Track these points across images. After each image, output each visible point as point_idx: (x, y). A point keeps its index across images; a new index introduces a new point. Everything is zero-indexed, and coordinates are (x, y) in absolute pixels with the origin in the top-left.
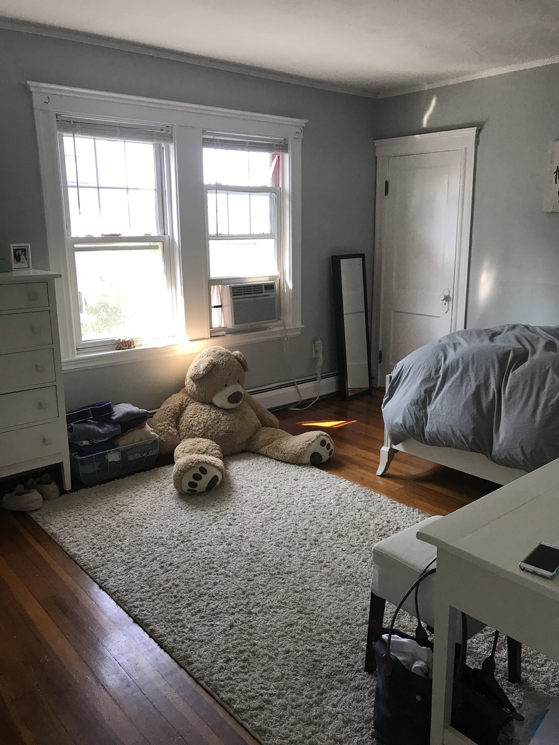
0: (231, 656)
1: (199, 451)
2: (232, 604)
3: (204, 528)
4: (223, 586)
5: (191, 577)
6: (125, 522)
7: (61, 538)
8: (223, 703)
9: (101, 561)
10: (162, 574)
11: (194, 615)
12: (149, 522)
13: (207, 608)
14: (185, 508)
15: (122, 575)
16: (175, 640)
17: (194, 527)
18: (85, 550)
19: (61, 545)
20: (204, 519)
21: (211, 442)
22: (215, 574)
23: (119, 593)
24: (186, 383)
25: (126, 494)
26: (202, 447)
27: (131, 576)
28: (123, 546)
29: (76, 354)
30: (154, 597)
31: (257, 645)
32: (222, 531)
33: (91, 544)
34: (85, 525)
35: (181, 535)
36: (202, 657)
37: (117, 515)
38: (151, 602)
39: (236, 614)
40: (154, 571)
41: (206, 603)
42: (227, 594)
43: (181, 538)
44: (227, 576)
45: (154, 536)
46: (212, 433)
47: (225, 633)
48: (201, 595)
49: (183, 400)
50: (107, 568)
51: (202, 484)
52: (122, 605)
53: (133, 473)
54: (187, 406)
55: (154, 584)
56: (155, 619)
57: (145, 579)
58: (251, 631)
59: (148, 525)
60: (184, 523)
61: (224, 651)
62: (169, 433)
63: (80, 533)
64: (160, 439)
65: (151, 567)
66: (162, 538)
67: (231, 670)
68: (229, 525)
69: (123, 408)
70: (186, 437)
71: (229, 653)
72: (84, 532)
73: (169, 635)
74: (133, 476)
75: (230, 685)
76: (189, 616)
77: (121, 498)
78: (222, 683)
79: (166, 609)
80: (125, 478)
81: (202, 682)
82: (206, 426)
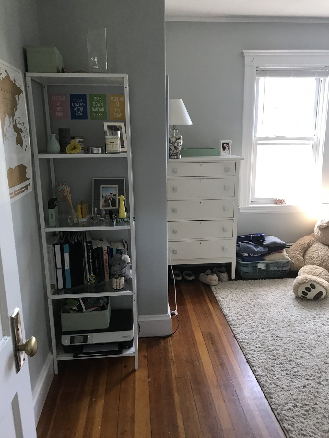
0: (298, 404)
1: (314, 274)
2: (309, 373)
3: (305, 322)
4: (307, 360)
5: (288, 348)
6: (258, 304)
7: (222, 303)
8: (284, 430)
9: (239, 322)
10: (271, 340)
11: (282, 371)
12: (273, 308)
13: (293, 369)
14: (297, 306)
15: (248, 333)
16: (266, 381)
17: (299, 319)
18: (232, 314)
19: (221, 307)
20: (306, 316)
21: (325, 270)
22: (303, 351)
23: (243, 343)
24: (315, 230)
25: (264, 289)
26: (317, 272)
27: (253, 336)
28: (254, 318)
29: (250, 204)
30: (261, 352)
31: (318, 405)
32: (317, 327)
33: (237, 311)
34: (237, 300)
35: (289, 322)
36: (280, 398)
37: (256, 299)
38: (259, 354)
39: (310, 380)
40: (267, 337)
41: (292, 366)
42: (307, 366)
43: (289, 324)
44: (311, 355)
45: (273, 317)
46: (326, 264)
47: (298, 389)
48: (290, 361)
49: (311, 240)
50: (241, 327)
51: (311, 295)
52: (243, 350)
53: (271, 278)
54: (313, 244)
55: (264, 345)
56: (258, 364)
57: (260, 340)
58: (316, 394)
59: (271, 310)
60: (293, 315)
61: (295, 400)
62: (298, 259)
63: (232, 304)
64: (291, 261)
65: (266, 334)
66: (277, 320)
67: (295, 413)
68: (322, 325)
69: (272, 239)
70: (309, 263)
71: (298, 402)
72: (235, 304)
73: (264, 376)
74: (271, 280)
75: (292, 421)
76: (279, 370)
77: (261, 290)
78: (287, 418)
79: (267, 361)
80: (266, 280)
81: (275, 412)
82: (323, 259)
